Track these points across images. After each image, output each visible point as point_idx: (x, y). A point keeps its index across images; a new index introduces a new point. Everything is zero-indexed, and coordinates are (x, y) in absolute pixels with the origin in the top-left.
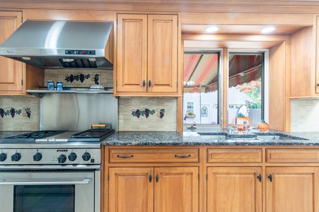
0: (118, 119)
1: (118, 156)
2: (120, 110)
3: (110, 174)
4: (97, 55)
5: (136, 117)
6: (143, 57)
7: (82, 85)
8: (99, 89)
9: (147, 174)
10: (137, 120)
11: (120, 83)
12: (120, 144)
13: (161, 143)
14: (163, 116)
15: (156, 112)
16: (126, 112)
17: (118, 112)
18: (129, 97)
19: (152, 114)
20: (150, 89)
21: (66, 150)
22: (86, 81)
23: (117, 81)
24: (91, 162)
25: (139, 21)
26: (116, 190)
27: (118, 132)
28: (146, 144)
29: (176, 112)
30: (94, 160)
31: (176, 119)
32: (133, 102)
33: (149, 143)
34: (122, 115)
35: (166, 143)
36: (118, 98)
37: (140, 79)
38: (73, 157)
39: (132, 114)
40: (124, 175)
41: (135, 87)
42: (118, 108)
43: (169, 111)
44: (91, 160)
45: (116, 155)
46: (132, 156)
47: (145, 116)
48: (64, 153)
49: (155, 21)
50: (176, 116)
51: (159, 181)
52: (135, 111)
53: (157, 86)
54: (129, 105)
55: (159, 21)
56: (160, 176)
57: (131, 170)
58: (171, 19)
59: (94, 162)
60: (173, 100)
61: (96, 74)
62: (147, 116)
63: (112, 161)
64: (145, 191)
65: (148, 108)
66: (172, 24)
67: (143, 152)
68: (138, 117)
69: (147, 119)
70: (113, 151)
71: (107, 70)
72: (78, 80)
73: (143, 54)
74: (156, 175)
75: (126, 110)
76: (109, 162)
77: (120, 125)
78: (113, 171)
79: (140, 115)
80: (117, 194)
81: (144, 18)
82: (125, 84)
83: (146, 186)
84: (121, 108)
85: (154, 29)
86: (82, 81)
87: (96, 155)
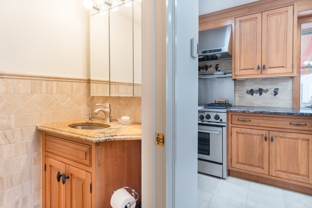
0: (235, 97)
1: (238, 120)
2: (236, 90)
3: (232, 132)
4: (223, 51)
5: (250, 96)
6: (257, 47)
7: (207, 72)
8: (221, 74)
9: (263, 135)
10: (251, 98)
11: (238, 68)
12: (240, 112)
13: (276, 112)
14: (277, 94)
15: (269, 91)
16: (241, 91)
17: (235, 91)
18: (245, 79)
19: (266, 92)
20: (264, 72)
21: (204, 112)
22: (209, 69)
23: (235, 68)
24: (220, 121)
25: (254, 19)
26: (237, 143)
27: (235, 106)
28: (261, 112)
29: (292, 91)
30: (222, 120)
31: (292, 97)
32: (247, 83)
33: (264, 112)
34: (237, 93)
35: (280, 113)
36: (234, 80)
37: (255, 64)
38: (208, 117)
39: (246, 93)
40: (243, 133)
41: (250, 71)
42: (235, 88)
43: (283, 89)
44: (220, 120)
45: (236, 119)
46: (250, 121)
47: (258, 94)
48: (203, 114)
49: (269, 16)
50: (292, 94)
51: (273, 141)
52: (249, 90)
53: (271, 68)
54: (244, 86)
55: (273, 15)
56: (274, 138)
57: (249, 131)
58: (286, 10)
59: (222, 121)
60: (289, 80)
61: (217, 64)
62: (261, 94)
63: (233, 123)
64: (261, 147)
65: (261, 88)
66: (287, 14)
67: (259, 119)
68: (252, 95)
69: (260, 96)
70: (234, 116)
71: (225, 60)
72: (203, 69)
73: (257, 44)
74: (271, 137)
75: (241, 90)
76: (232, 123)
77: (236, 101)
78: (234, 130)
79: (254, 94)
80: (238, 146)
81: (259, 16)
82: (242, 70)
83: (262, 144)
84: (236, 88)
85: (268, 22)
86: (206, 70)
87: (223, 116)
